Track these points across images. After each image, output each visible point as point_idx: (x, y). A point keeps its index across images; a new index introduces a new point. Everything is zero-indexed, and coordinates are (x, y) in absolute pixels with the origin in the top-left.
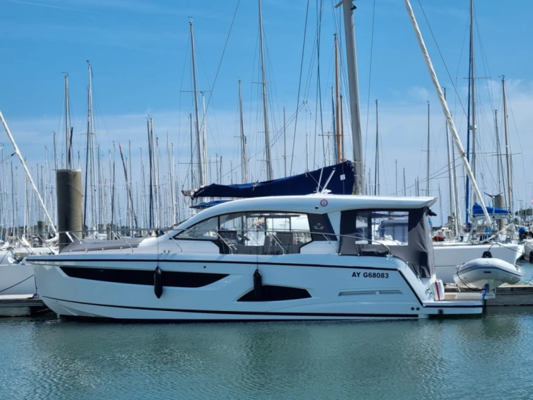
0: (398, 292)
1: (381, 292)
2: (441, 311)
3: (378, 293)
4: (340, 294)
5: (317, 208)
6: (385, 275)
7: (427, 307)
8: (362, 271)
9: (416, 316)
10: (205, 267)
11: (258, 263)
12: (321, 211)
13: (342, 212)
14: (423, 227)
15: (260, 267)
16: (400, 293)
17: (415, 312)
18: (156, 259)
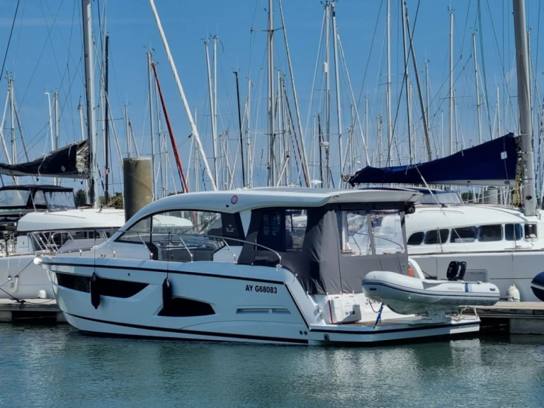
0: (287, 312)
1: (274, 310)
2: (326, 337)
3: (271, 311)
4: (239, 311)
5: (227, 206)
6: (274, 290)
7: (313, 330)
8: (254, 284)
9: (306, 341)
10: (129, 274)
11: (168, 271)
12: (232, 210)
13: (252, 211)
14: (321, 230)
15: (172, 276)
16: (288, 312)
17: (303, 337)
18: (93, 264)
